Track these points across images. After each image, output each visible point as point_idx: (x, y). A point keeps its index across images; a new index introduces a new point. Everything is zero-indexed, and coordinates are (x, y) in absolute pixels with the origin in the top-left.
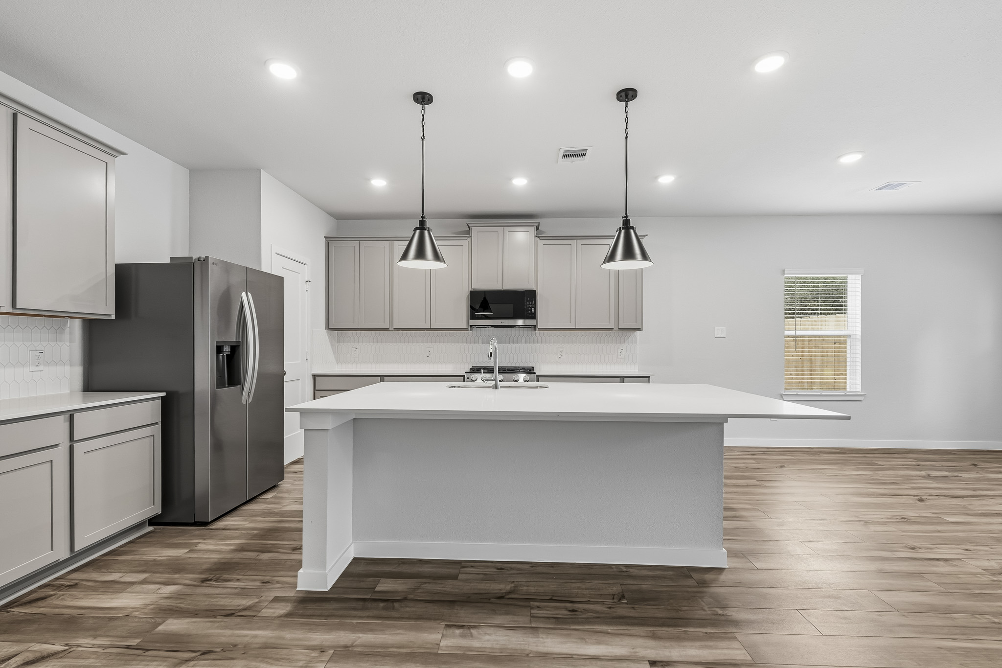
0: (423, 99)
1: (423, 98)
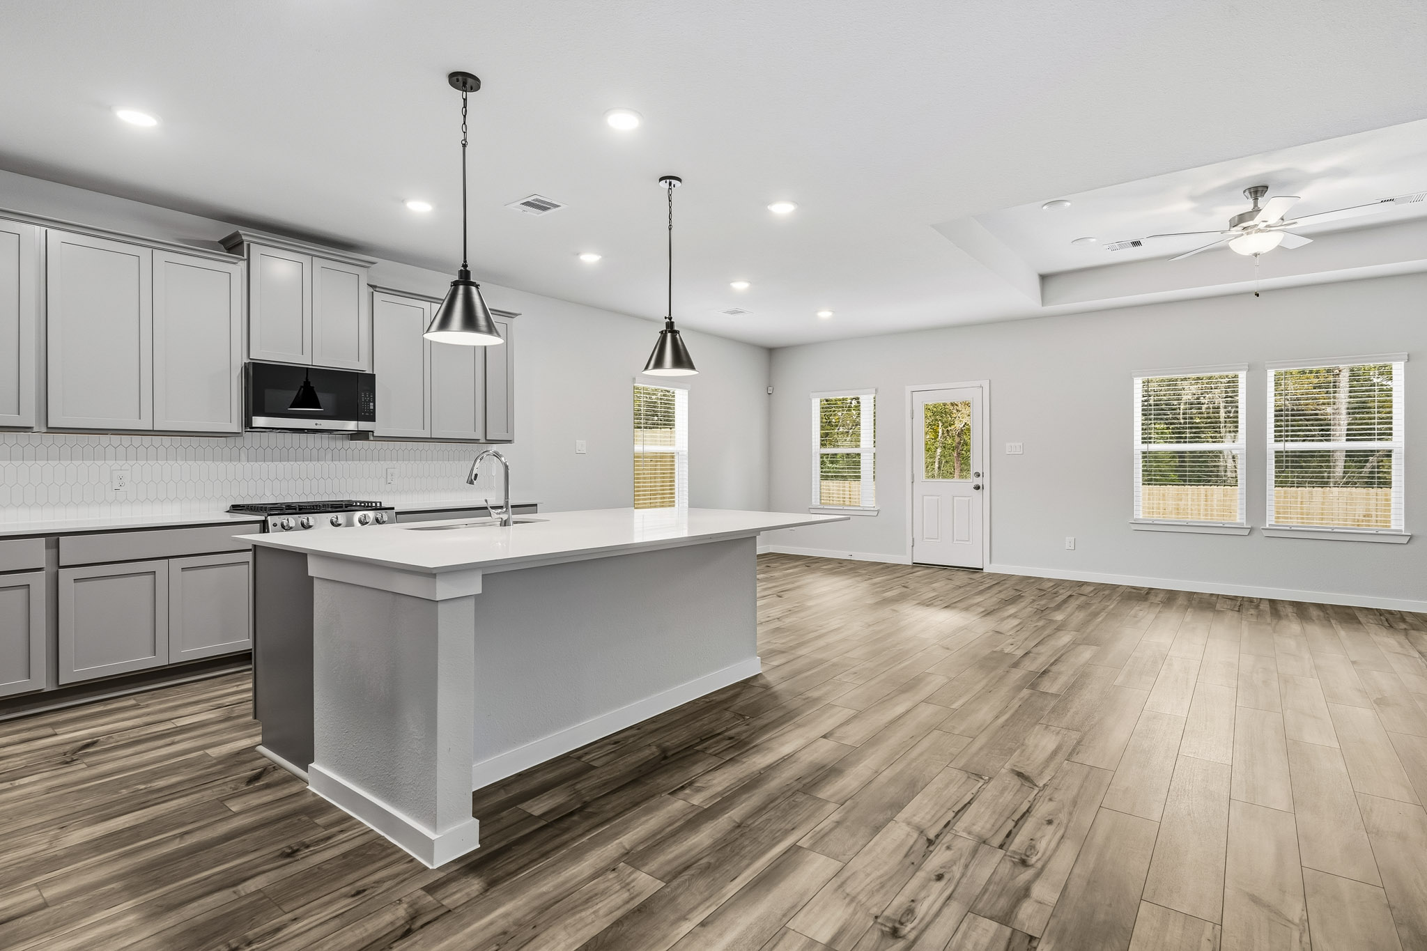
0: (465, 84)
1: (464, 81)
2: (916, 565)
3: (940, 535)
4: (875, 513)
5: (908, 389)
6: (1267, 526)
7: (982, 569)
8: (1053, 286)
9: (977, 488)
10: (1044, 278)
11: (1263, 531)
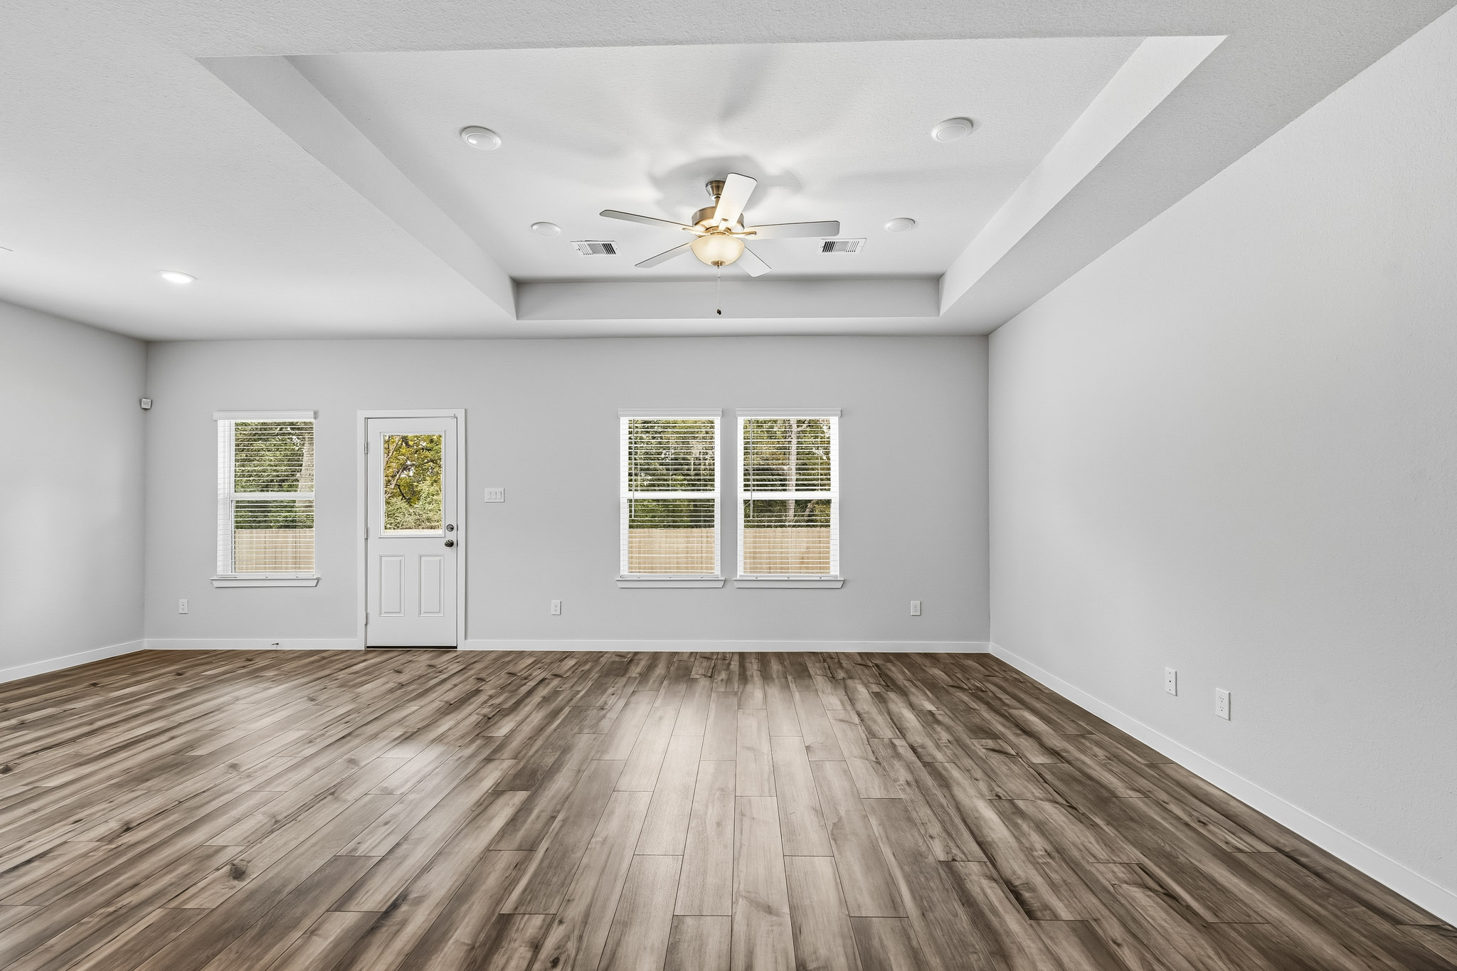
2: (371, 649)
3: (402, 608)
4: (314, 583)
5: (361, 415)
6: (738, 578)
7: (456, 647)
8: (531, 298)
9: (450, 544)
10: (519, 285)
11: (735, 583)
